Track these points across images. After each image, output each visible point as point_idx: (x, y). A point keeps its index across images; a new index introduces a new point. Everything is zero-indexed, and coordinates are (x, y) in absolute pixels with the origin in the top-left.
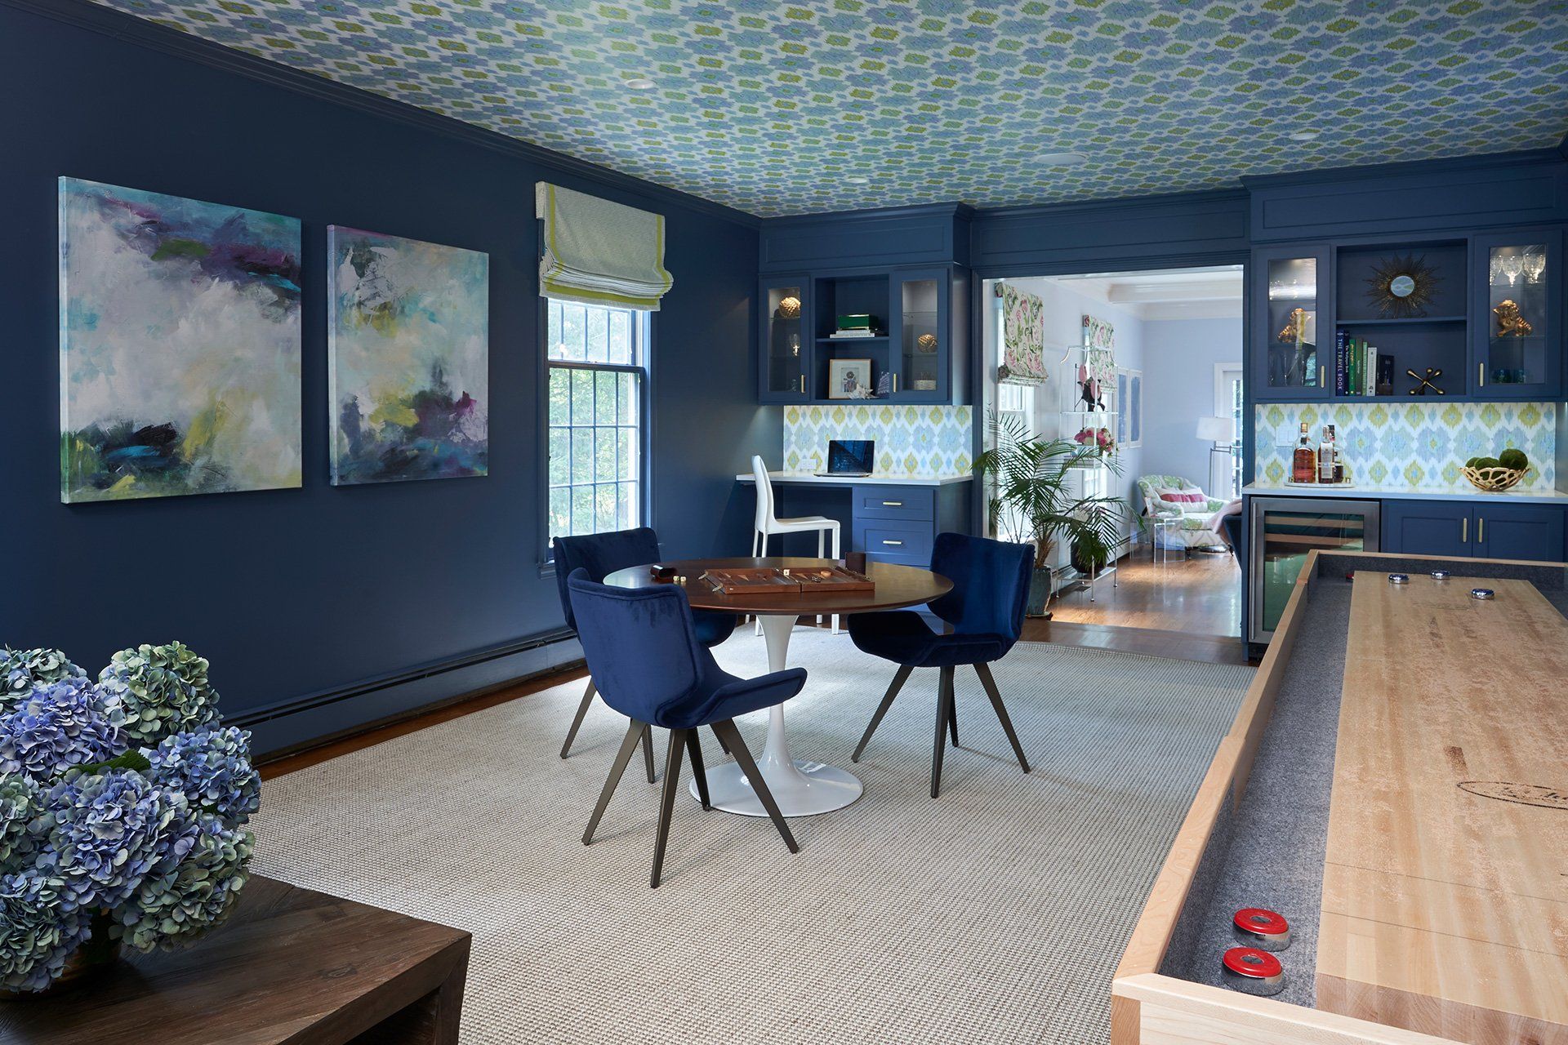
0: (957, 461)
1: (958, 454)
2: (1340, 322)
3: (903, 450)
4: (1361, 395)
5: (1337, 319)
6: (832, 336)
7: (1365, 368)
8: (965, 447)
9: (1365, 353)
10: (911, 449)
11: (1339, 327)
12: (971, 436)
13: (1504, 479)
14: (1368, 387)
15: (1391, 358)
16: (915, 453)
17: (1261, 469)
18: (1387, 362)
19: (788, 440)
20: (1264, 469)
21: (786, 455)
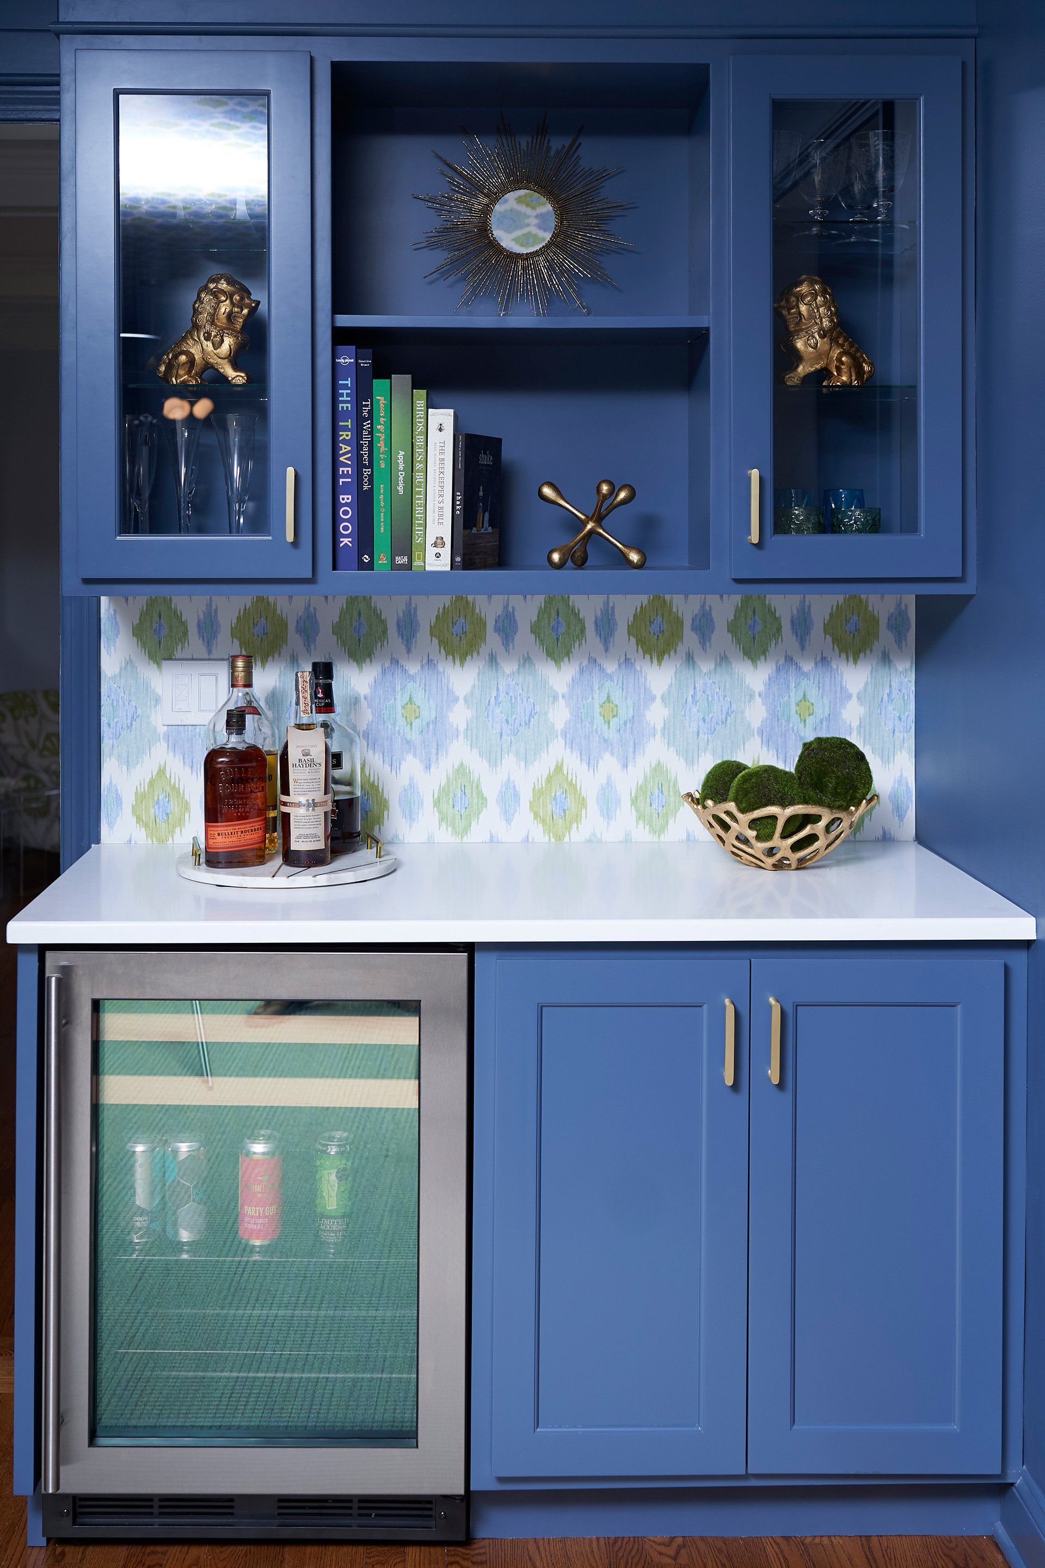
2: (345, 320)
4: (409, 566)
5: (338, 307)
7: (419, 477)
9: (420, 427)
11: (341, 337)
13: (812, 838)
14: (430, 540)
15: (494, 445)
17: (119, 800)
18: (485, 459)
20: (128, 800)
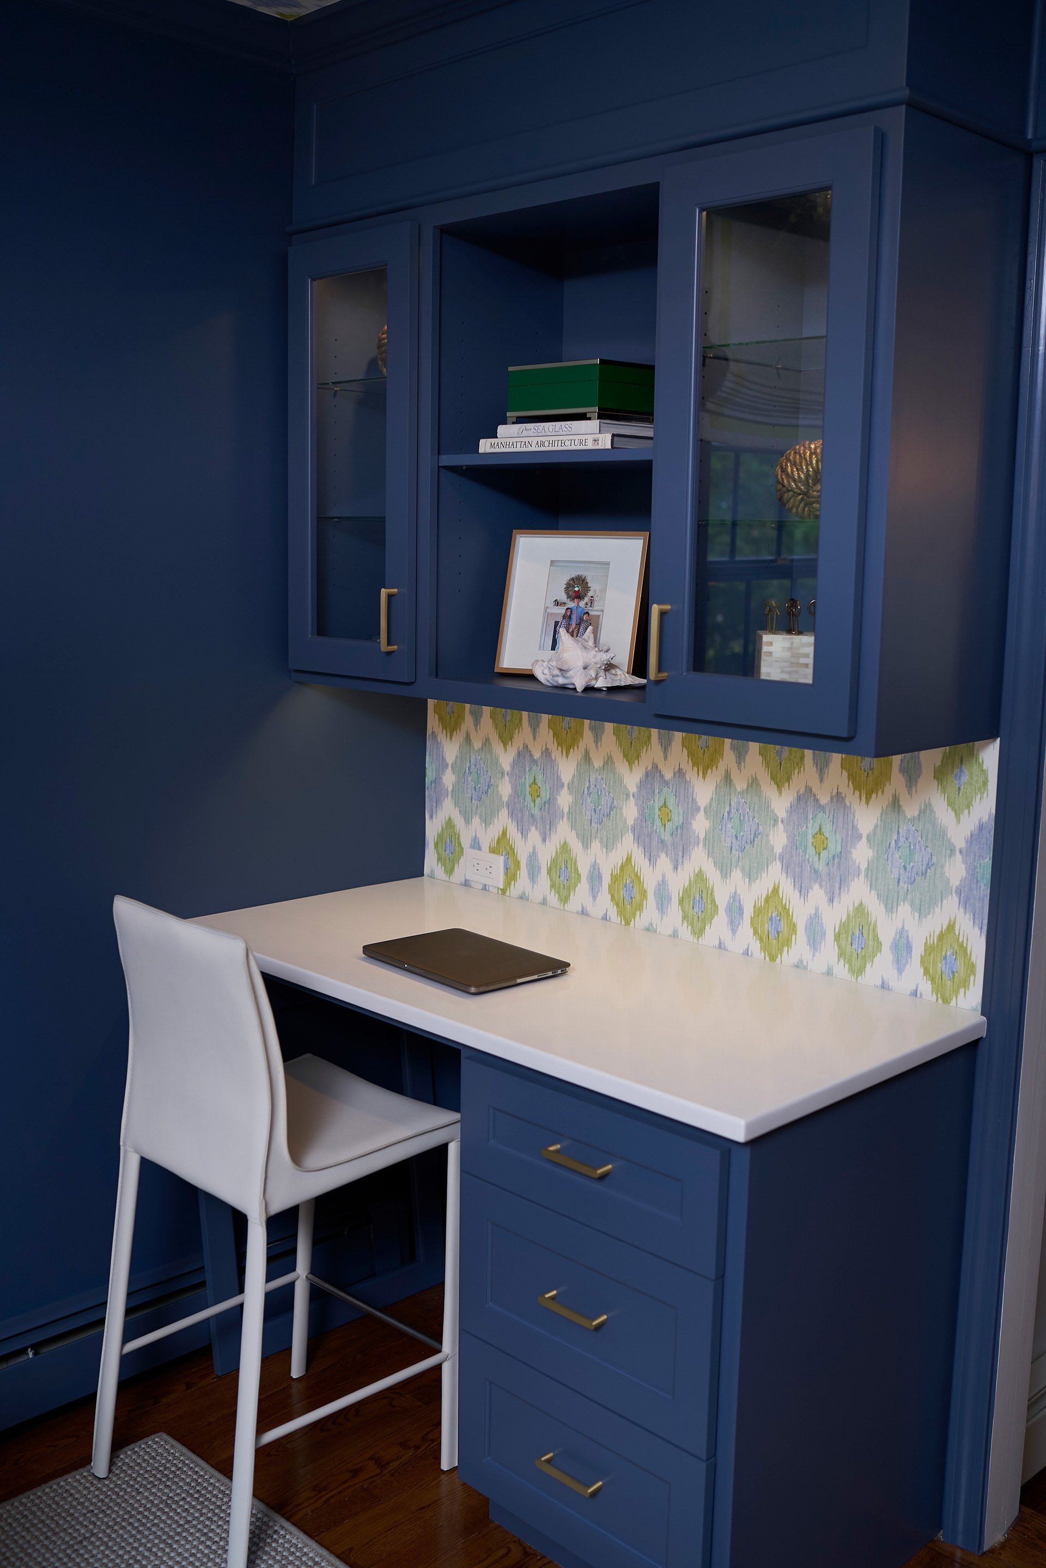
0: (929, 949)
1: (935, 923)
3: (751, 875)
6: (485, 446)
8: (965, 903)
10: (774, 875)
12: (987, 861)
16: (788, 890)
19: (438, 780)
21: (432, 829)
